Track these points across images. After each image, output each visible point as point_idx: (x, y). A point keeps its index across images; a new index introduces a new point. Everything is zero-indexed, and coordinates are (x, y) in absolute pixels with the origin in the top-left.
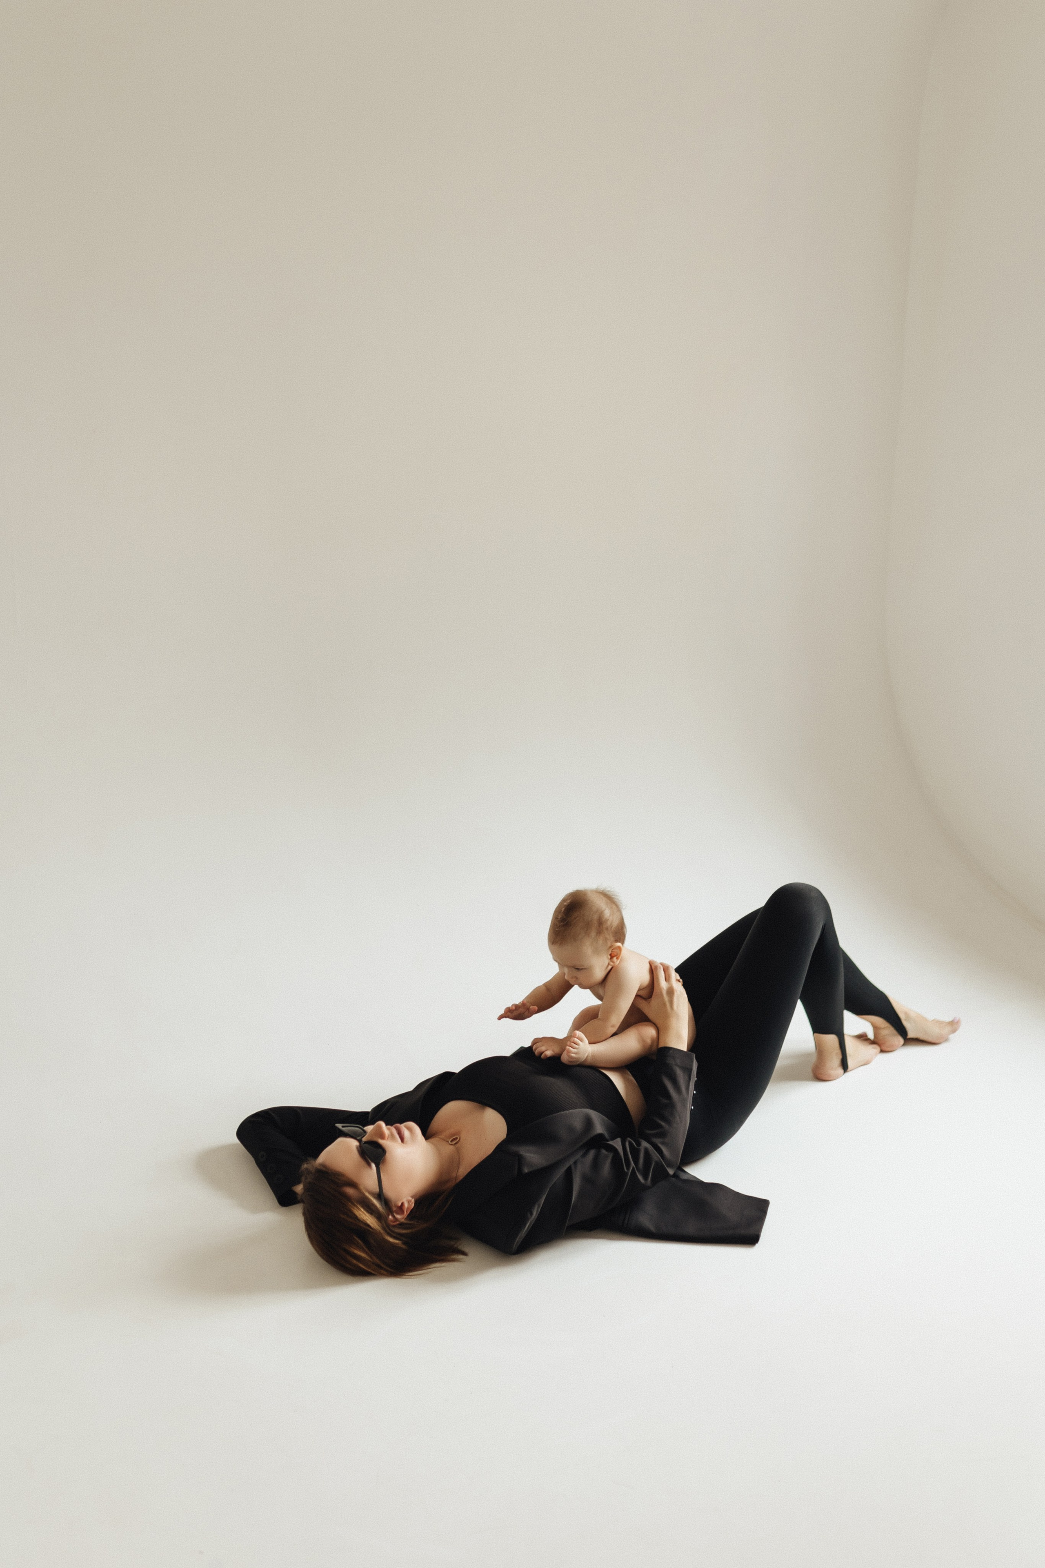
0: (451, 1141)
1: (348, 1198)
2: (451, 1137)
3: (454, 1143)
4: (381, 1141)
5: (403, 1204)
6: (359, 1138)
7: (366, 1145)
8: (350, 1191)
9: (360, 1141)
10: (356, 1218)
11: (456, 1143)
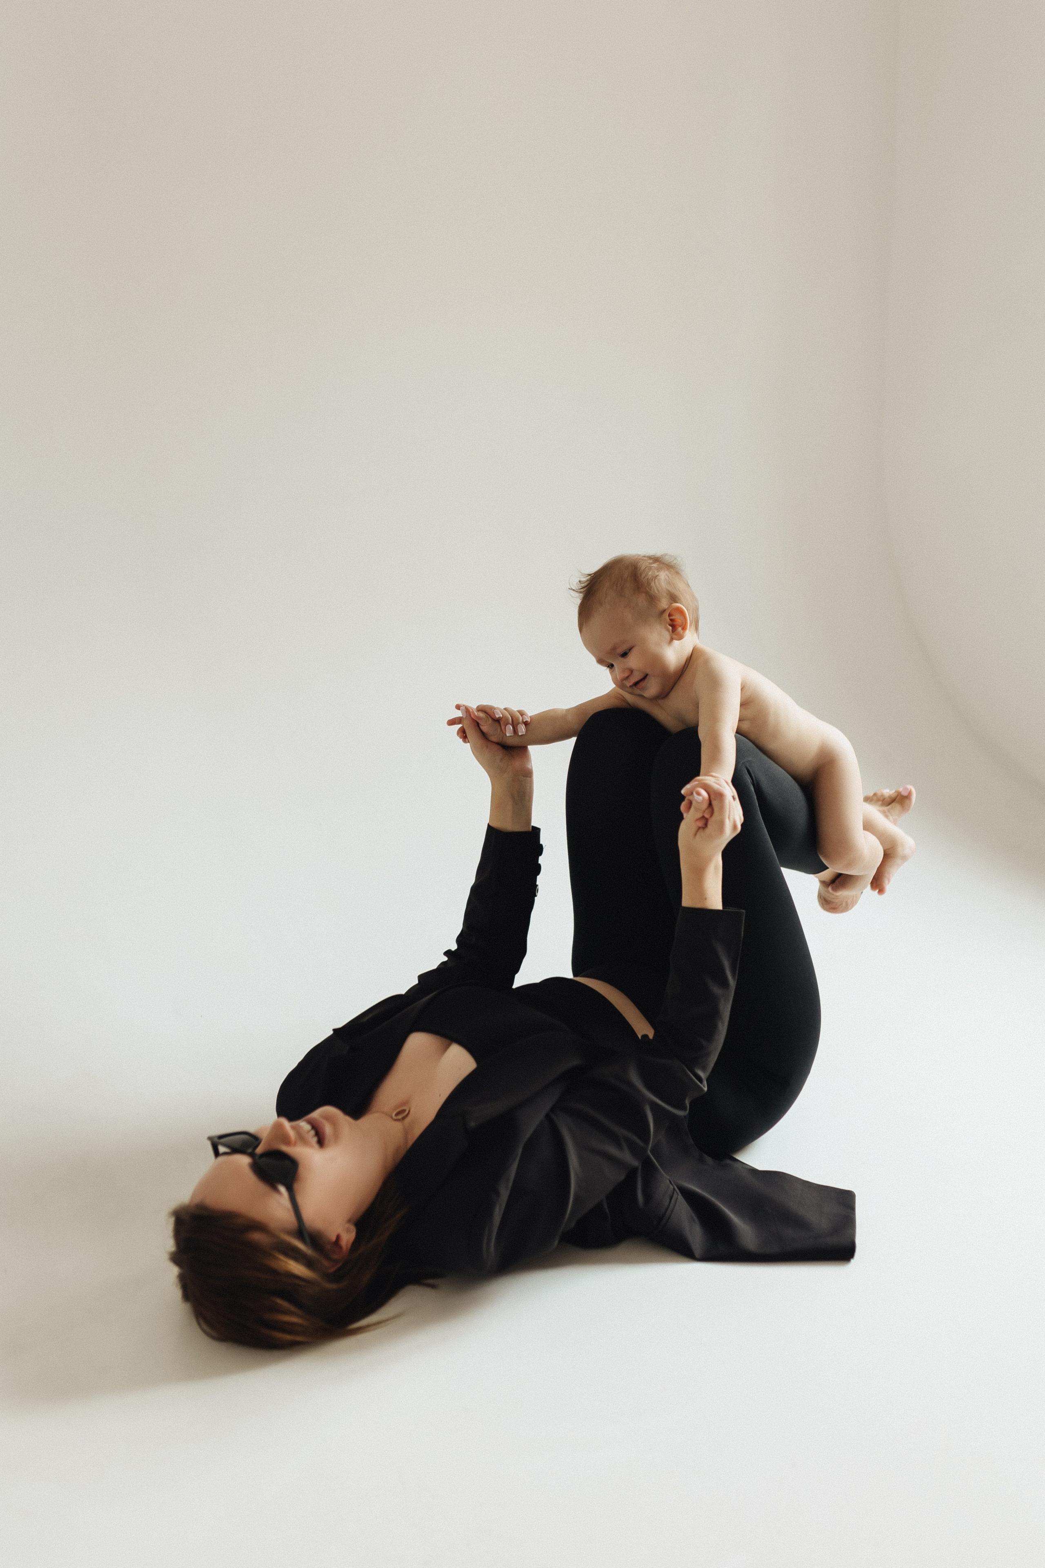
0: (397, 1115)
1: (255, 1247)
2: (395, 1109)
3: (400, 1117)
4: (284, 1148)
5: (338, 1237)
6: (250, 1151)
7: (264, 1159)
8: (257, 1237)
9: (252, 1155)
10: (275, 1272)
11: (404, 1118)
